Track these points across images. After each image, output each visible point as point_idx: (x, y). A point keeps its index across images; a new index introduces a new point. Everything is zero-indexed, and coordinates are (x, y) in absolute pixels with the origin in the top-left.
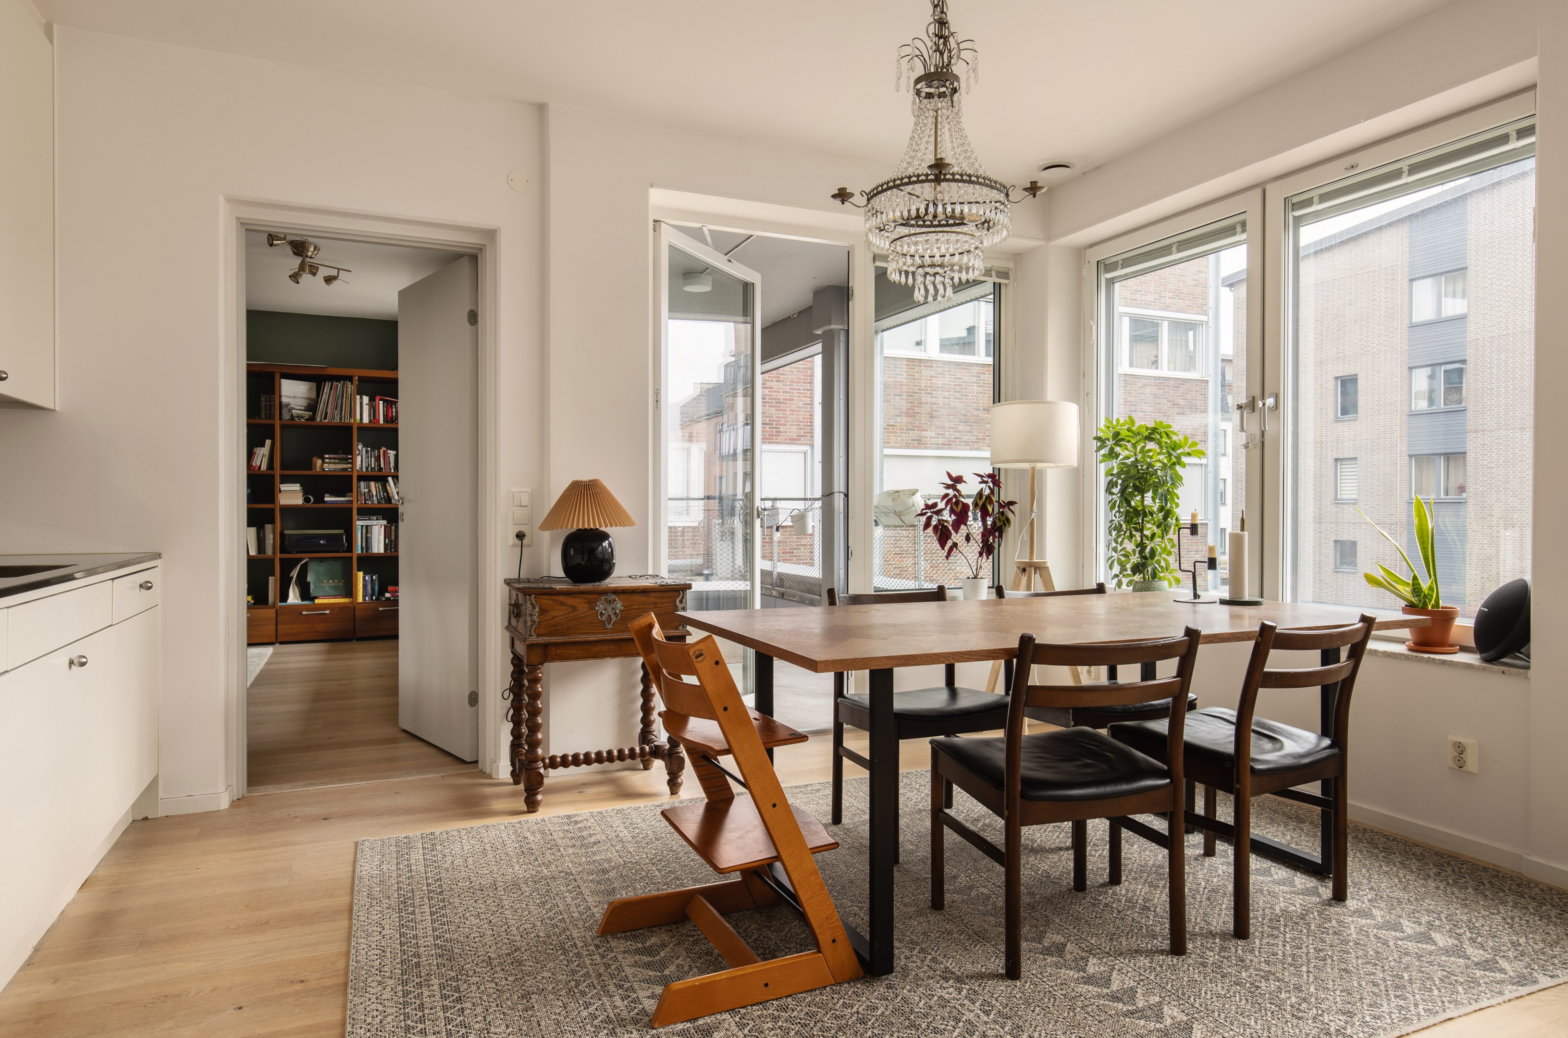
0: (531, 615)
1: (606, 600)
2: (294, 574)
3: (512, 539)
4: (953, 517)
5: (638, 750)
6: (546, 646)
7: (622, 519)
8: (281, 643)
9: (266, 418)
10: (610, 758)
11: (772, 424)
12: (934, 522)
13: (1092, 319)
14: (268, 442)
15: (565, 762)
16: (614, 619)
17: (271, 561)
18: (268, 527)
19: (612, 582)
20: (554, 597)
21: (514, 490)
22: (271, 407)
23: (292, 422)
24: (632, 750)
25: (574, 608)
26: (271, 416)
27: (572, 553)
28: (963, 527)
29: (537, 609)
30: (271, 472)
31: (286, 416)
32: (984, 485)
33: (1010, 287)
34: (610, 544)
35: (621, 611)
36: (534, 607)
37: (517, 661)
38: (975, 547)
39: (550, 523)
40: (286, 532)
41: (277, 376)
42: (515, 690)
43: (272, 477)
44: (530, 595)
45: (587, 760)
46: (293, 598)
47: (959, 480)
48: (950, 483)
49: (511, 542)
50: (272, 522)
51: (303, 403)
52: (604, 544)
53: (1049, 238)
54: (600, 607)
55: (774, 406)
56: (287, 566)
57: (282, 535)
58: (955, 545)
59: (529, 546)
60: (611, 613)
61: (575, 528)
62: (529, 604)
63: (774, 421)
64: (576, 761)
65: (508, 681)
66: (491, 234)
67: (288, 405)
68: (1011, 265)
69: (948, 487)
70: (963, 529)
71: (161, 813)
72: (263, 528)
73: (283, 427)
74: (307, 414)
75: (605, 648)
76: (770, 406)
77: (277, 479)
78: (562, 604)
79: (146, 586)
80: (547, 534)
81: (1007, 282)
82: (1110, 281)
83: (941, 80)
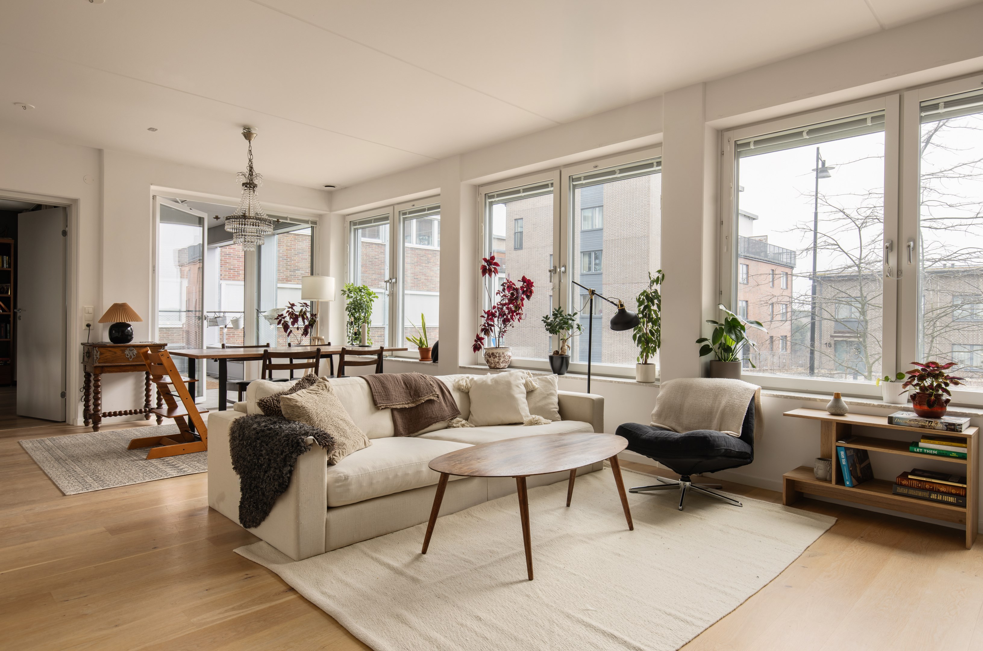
0: (96, 355)
1: (129, 350)
3: (84, 326)
4: (292, 320)
5: (143, 410)
6: (103, 367)
7: (136, 318)
10: (131, 413)
11: (235, 269)
12: (282, 322)
13: (348, 244)
15: (110, 415)
16: (133, 357)
19: (133, 342)
20: (107, 348)
21: (85, 307)
24: (141, 410)
25: (115, 353)
27: (114, 332)
28: (296, 324)
29: (99, 353)
32: (302, 307)
33: (317, 228)
34: (131, 329)
35: (136, 354)
36: (97, 352)
37: (87, 376)
38: (301, 332)
39: (104, 319)
42: (86, 388)
44: (96, 347)
45: (120, 414)
47: (293, 305)
48: (290, 306)
49: (84, 328)
52: (128, 329)
53: (331, 211)
54: (127, 352)
55: (236, 259)
58: (291, 331)
59: (93, 330)
60: (132, 355)
61: (116, 322)
62: (95, 351)
63: (236, 268)
64: (115, 414)
65: (83, 384)
66: (75, 201)
68: (317, 219)
69: (289, 308)
70: (296, 326)
75: (129, 368)
76: (233, 259)
78: (110, 351)
80: (101, 325)
81: (316, 226)
82: (355, 229)
83: (250, 185)
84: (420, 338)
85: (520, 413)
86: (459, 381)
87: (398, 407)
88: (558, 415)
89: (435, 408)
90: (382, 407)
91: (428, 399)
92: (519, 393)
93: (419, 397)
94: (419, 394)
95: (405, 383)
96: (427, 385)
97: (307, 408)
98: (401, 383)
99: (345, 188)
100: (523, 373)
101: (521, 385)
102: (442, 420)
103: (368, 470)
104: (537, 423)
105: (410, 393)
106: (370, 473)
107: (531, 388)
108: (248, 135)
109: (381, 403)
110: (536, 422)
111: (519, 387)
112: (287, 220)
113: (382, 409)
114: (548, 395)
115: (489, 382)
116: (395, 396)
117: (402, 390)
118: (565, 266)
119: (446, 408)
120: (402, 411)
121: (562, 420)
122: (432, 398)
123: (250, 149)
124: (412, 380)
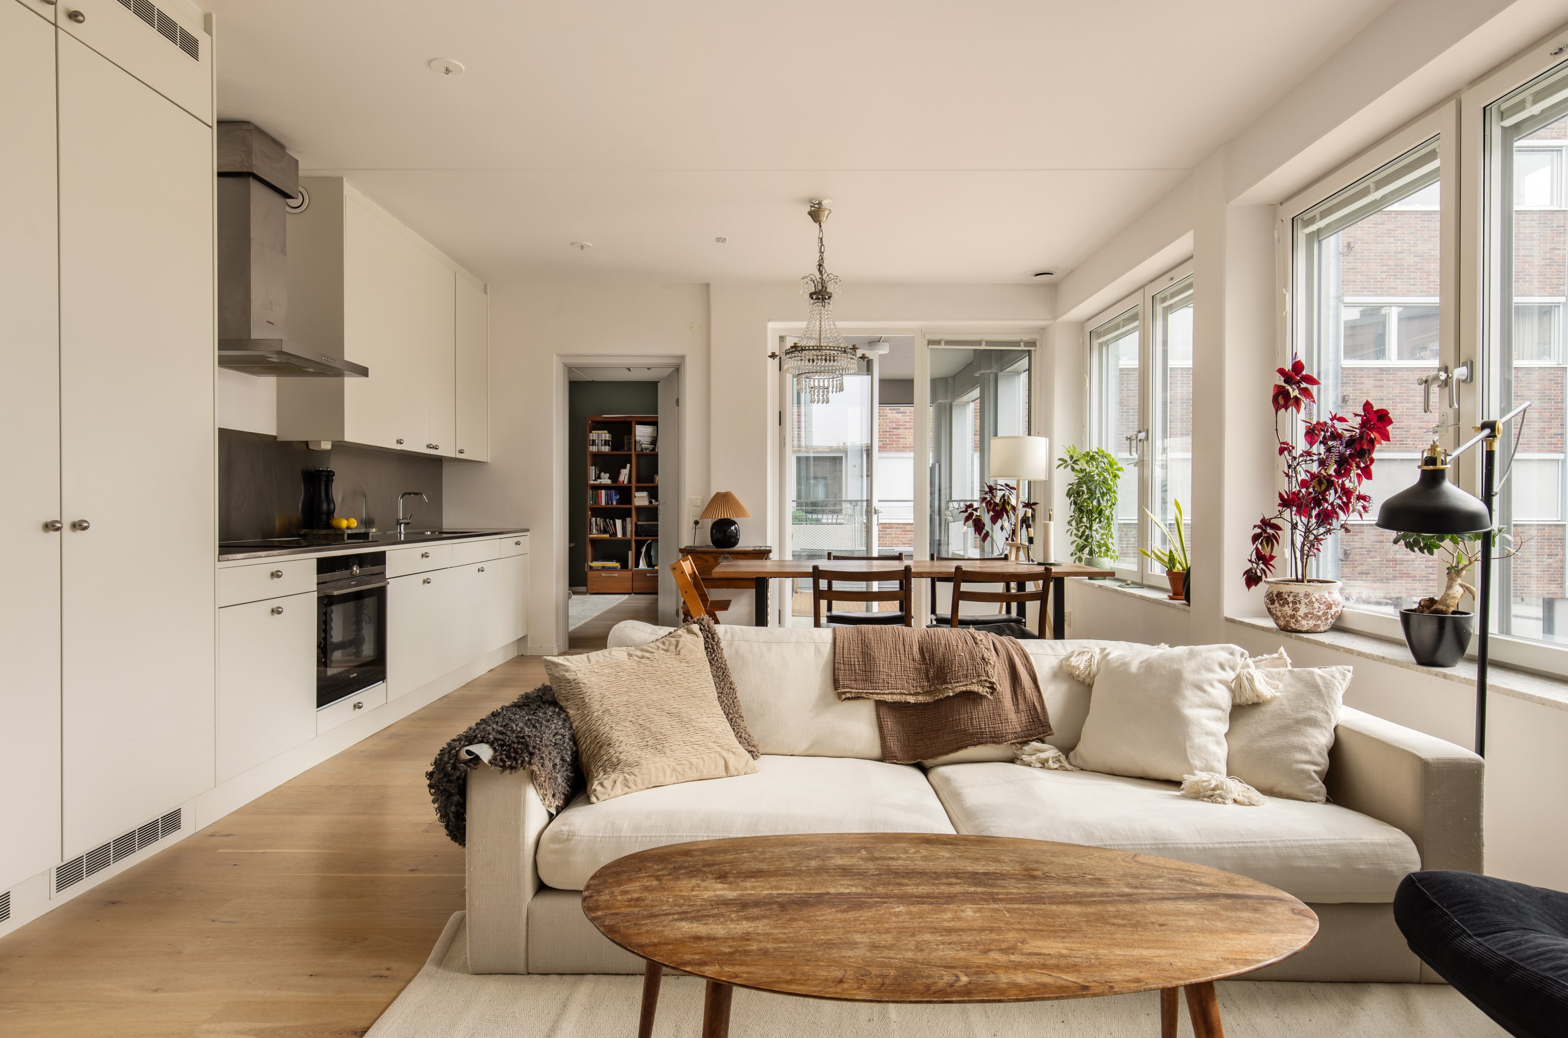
1: (730, 556)
2: (644, 550)
4: (992, 514)
7: (743, 514)
8: (635, 594)
9: (627, 450)
13: (1087, 373)
14: (628, 465)
17: (630, 541)
18: (628, 519)
19: (739, 547)
20: (696, 554)
21: (693, 497)
22: (630, 443)
23: (641, 453)
25: (707, 560)
26: (630, 449)
27: (716, 532)
30: (630, 485)
31: (638, 449)
33: (1037, 351)
34: (736, 527)
39: (707, 515)
40: (638, 523)
41: (634, 423)
43: (630, 488)
46: (642, 565)
47: (992, 488)
49: (692, 526)
50: (630, 516)
51: (649, 440)
52: (733, 527)
53: (1055, 318)
54: (720, 561)
56: (639, 545)
57: (636, 525)
58: (987, 533)
59: (701, 528)
61: (717, 519)
66: (683, 358)
67: (639, 442)
68: (1036, 337)
69: (987, 492)
71: (529, 654)
72: (625, 520)
73: (638, 456)
74: (651, 447)
77: (634, 489)
79: (518, 543)
80: (705, 521)
81: (1034, 348)
82: (1101, 345)
83: (821, 295)
84: (1171, 552)
85: (1186, 760)
86: (1068, 658)
87: (889, 698)
88: (1319, 785)
89: (980, 715)
90: (848, 695)
91: (964, 689)
92: (1200, 706)
93: (945, 682)
94: (946, 676)
95: (921, 651)
96: (973, 659)
97: (584, 684)
98: (911, 648)
99: (1070, 273)
100: (1232, 654)
101: (1212, 686)
102: (994, 742)
103: (621, 831)
104: (1210, 797)
105: (927, 671)
106: (620, 837)
107: (1248, 696)
108: (816, 214)
109: (847, 687)
110: (1209, 793)
111: (1204, 691)
112: (981, 345)
113: (848, 699)
114: (1298, 722)
115: (1134, 667)
116: (888, 675)
117: (910, 664)
118: (1471, 365)
119: (1012, 716)
120: (898, 708)
121: (1328, 801)
122: (975, 688)
123: (821, 237)
124: (940, 643)
